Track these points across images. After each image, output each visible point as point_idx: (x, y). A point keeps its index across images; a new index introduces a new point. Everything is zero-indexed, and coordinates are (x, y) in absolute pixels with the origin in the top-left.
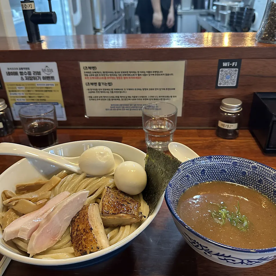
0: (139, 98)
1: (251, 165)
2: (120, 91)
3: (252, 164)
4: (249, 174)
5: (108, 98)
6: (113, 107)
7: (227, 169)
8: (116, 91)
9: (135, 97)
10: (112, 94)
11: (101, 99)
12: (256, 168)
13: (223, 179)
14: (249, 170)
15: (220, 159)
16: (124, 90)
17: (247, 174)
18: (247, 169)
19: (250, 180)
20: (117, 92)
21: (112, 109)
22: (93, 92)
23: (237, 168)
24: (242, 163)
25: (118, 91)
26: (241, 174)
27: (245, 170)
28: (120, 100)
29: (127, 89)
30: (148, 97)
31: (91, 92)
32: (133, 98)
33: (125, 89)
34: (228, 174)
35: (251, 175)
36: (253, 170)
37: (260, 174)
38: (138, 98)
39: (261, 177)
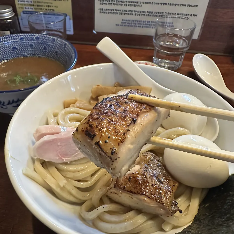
1: (34, 37)
2: (135, 4)
5: (120, 12)
6: (124, 23)
7: (17, 46)
8: (130, 3)
9: (150, 13)
10: (125, 7)
11: (112, 13)
12: (39, 38)
13: (17, 56)
14: (34, 42)
16: (139, 4)
17: (34, 46)
19: (38, 50)
20: (131, 5)
21: (122, 25)
22: (105, 4)
23: (24, 42)
24: (27, 37)
25: (133, 4)
26: (30, 48)
27: (31, 43)
28: (132, 14)
29: (143, 3)
30: (164, 13)
31: (102, 4)
32: (148, 14)
33: (140, 2)
34: (19, 50)
35: (37, 45)
36: (37, 40)
37: (43, 42)
38: (153, 14)
39: (44, 45)
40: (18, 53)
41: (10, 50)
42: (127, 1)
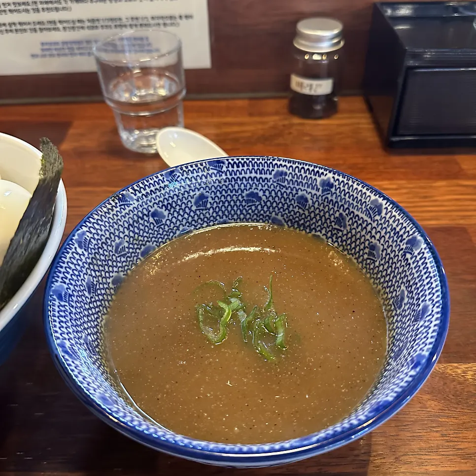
0: (104, 24)
1: (319, 179)
2: (55, 5)
3: (323, 177)
4: (314, 203)
5: (29, 26)
6: (47, 50)
7: (262, 191)
8: (45, 6)
9: (94, 22)
11: (14, 31)
12: (332, 186)
13: (255, 217)
14: (314, 192)
15: (243, 166)
16: (63, 4)
17: (310, 202)
18: (309, 190)
19: (318, 217)
20: (47, 9)
21: (45, 56)
23: (285, 187)
24: (299, 174)
25: (51, 6)
26: (296, 204)
27: (305, 193)
30: (125, 20)
32: (90, 25)
33: (66, 2)
34: (265, 203)
35: (319, 205)
36: (323, 191)
37: (341, 201)
39: (341, 211)
41: (240, 198)
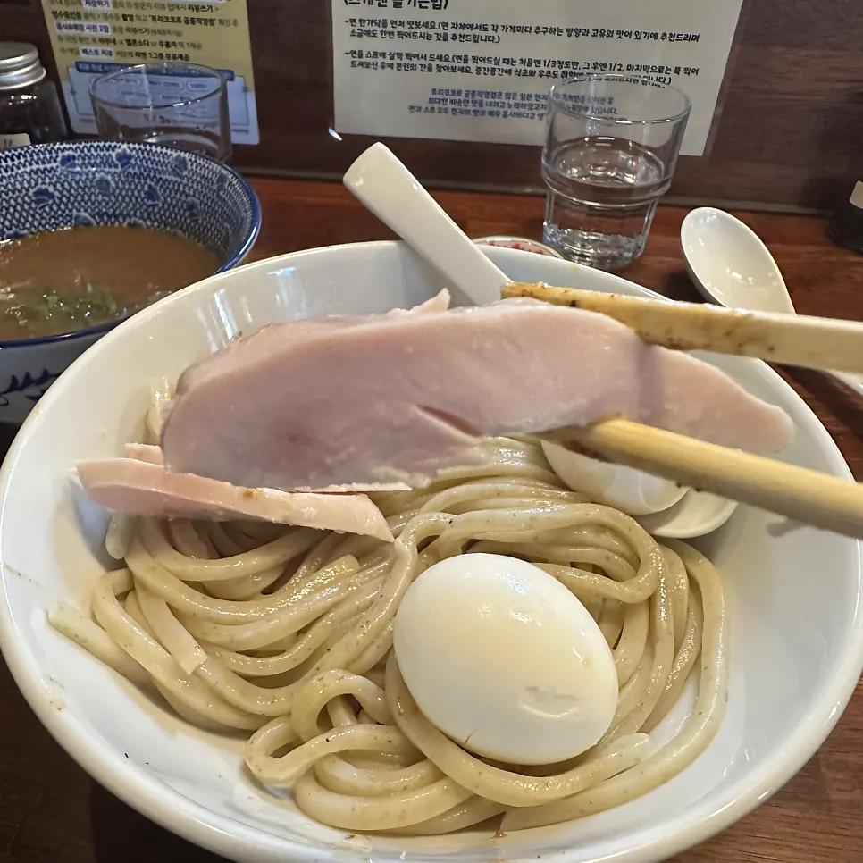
0: (546, 69)
1: (114, 154)
2: (477, 32)
3: (118, 151)
4: (117, 184)
5: (422, 61)
6: (439, 101)
7: (51, 186)
8: (459, 31)
9: (530, 63)
10: (441, 43)
11: (395, 66)
12: (130, 157)
13: (53, 220)
14: (113, 170)
15: (19, 158)
16: (490, 32)
17: (113, 184)
18: (107, 169)
19: (127, 199)
20: (461, 36)
21: (432, 110)
22: (368, 33)
23: (78, 173)
24: (89, 154)
25: (467, 32)
26: (97, 191)
27: (102, 174)
28: (468, 71)
29: (505, 28)
30: (582, 65)
31: (360, 35)
32: (523, 67)
33: (495, 28)
34: (60, 199)
35: (123, 183)
36: (122, 166)
37: (145, 170)
38: (542, 67)
39: (149, 181)
40: (56, 212)
41: (26, 199)
42: (447, 24)
